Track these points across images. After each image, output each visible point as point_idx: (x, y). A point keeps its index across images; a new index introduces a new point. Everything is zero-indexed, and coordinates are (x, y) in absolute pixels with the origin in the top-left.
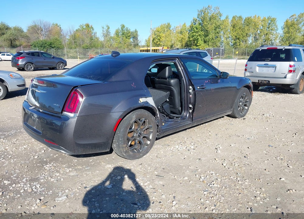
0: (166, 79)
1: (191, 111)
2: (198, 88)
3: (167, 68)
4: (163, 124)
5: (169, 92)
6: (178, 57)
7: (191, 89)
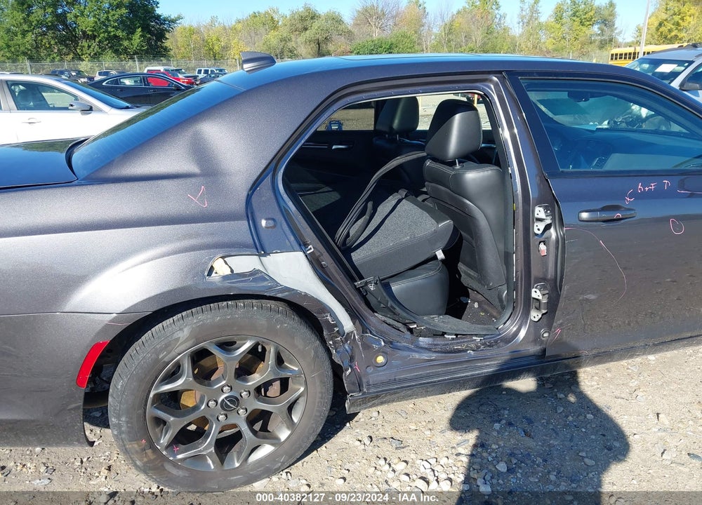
0: (452, 164)
1: (535, 315)
2: (585, 215)
3: (457, 117)
4: (380, 359)
5: (448, 222)
6: (500, 72)
7: (540, 220)
